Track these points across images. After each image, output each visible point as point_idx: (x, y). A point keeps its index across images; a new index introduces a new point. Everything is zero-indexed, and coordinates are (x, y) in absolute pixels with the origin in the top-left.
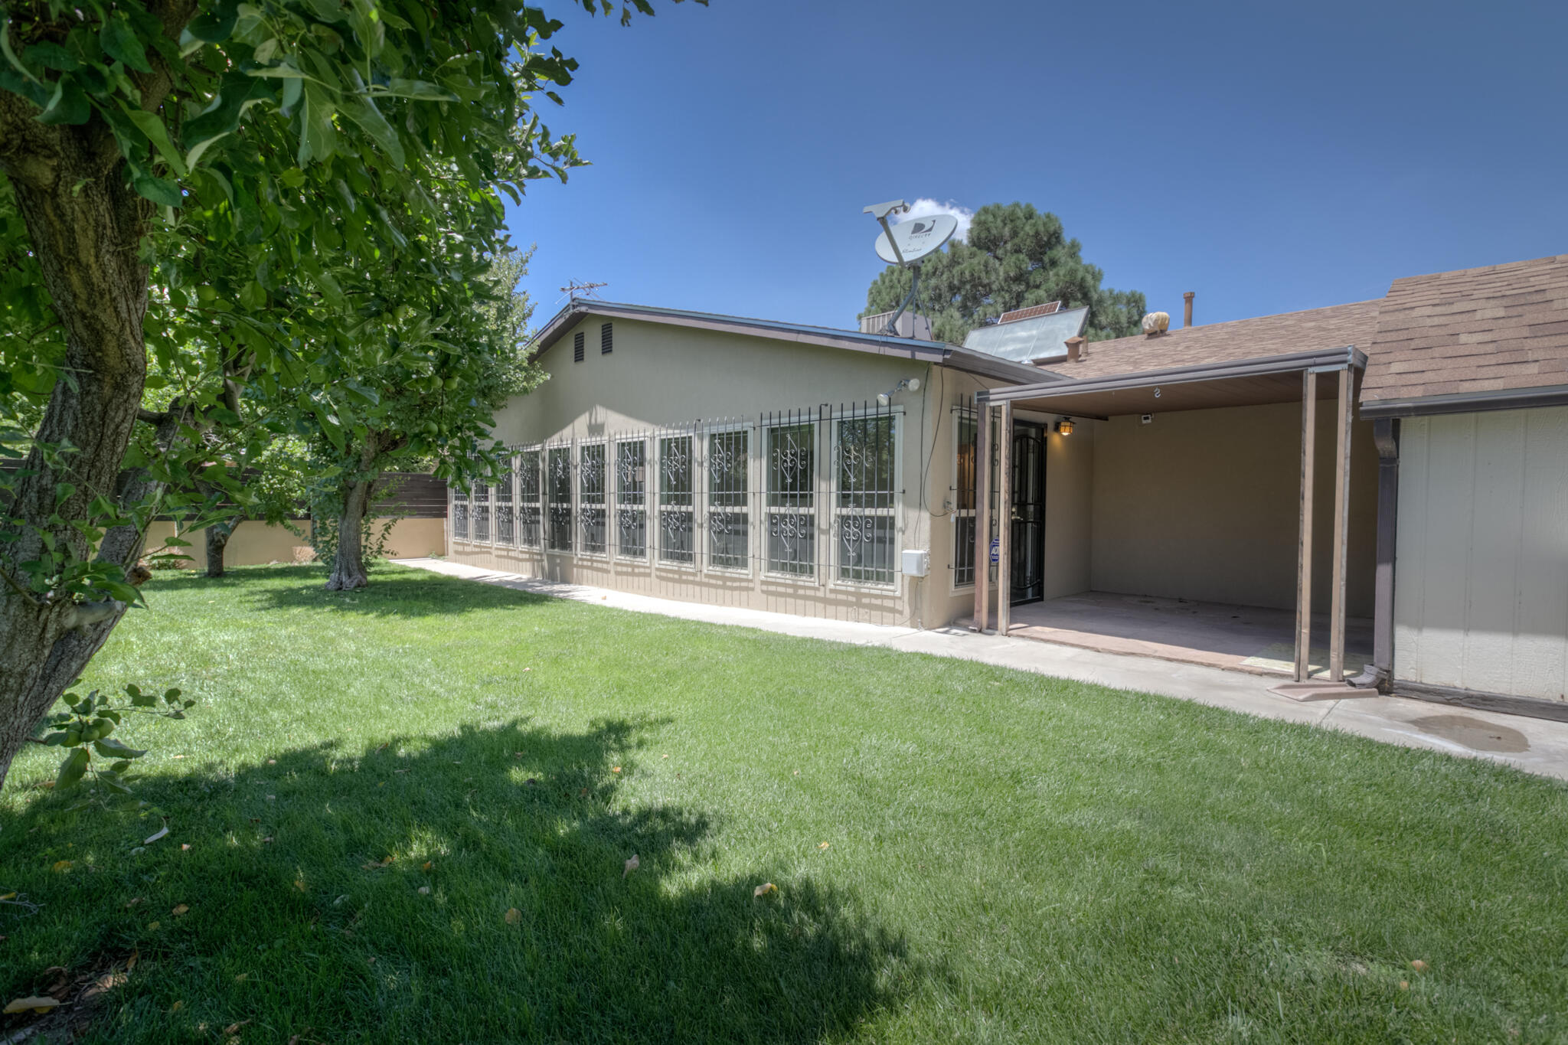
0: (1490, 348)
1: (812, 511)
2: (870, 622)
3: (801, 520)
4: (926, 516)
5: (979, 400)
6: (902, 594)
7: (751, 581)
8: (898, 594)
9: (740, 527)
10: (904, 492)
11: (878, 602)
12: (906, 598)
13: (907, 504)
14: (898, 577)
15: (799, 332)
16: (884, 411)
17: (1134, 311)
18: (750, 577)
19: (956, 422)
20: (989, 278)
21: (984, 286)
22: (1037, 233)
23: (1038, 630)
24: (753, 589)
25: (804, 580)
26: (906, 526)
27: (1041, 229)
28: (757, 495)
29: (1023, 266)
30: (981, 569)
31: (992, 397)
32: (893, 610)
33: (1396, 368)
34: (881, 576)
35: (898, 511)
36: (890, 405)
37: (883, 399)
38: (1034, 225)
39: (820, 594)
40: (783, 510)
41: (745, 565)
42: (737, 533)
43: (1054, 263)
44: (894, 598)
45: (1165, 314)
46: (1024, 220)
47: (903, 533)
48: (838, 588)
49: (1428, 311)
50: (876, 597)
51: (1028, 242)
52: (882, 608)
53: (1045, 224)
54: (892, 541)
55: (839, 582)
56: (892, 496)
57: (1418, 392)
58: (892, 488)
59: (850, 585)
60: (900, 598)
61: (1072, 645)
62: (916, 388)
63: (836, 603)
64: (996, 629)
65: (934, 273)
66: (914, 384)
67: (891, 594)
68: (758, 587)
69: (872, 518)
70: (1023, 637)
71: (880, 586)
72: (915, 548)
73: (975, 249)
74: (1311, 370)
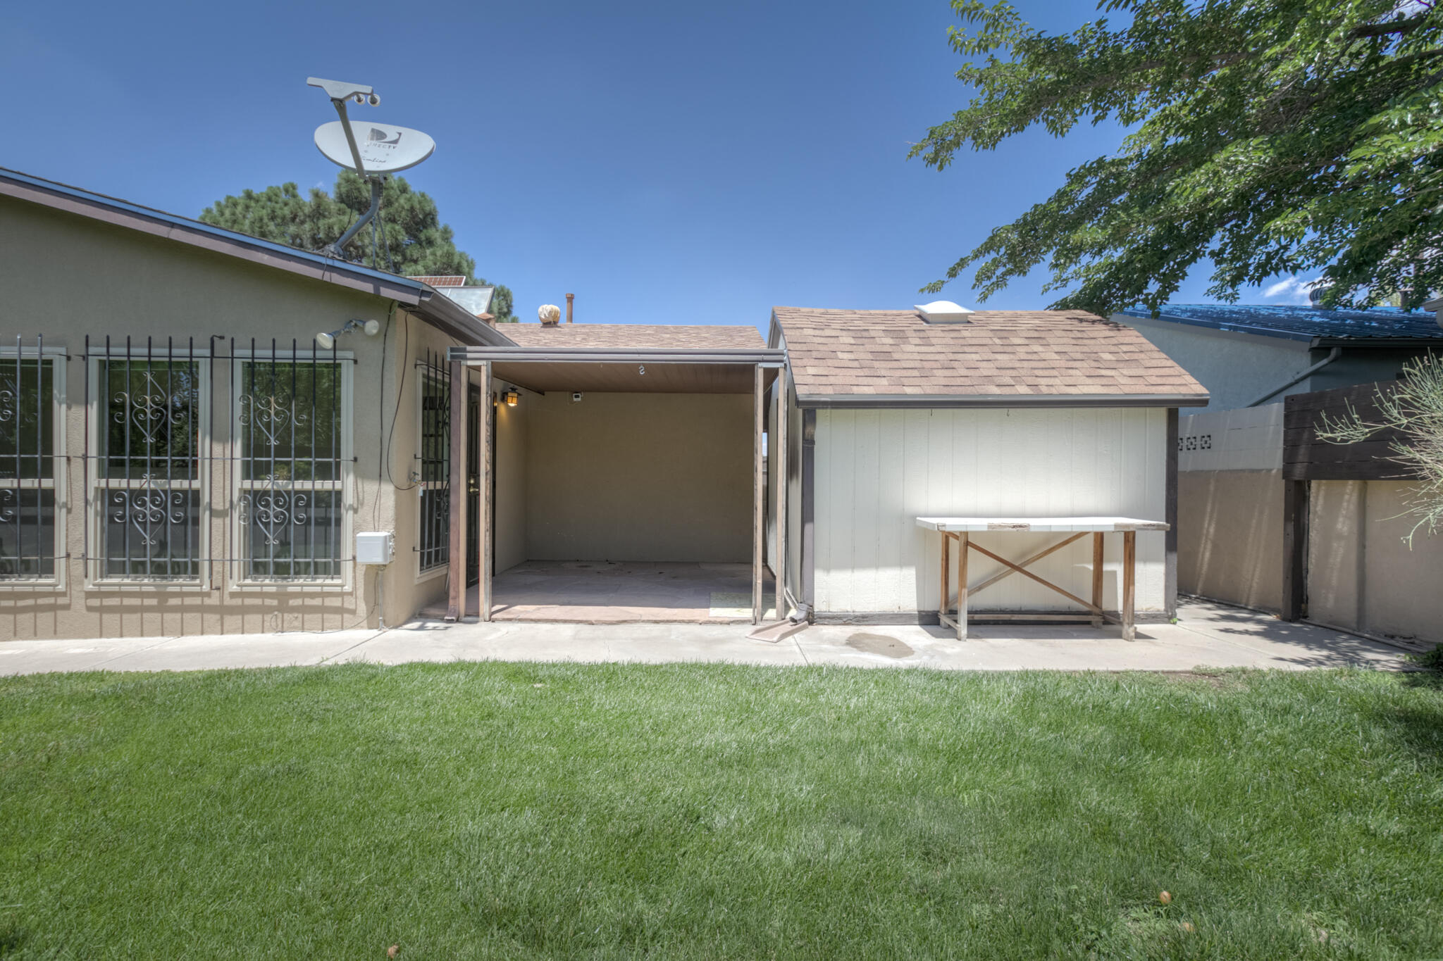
0: (856, 364)
1: (196, 484)
2: (303, 630)
3: (174, 497)
4: (388, 489)
5: (452, 357)
6: (355, 588)
7: (64, 594)
8: (348, 588)
9: (39, 511)
10: (355, 460)
11: (317, 602)
12: (360, 592)
13: (361, 475)
14: (347, 567)
15: (173, 225)
16: (324, 356)
17: (503, 303)
18: (61, 588)
19: (420, 380)
20: (362, 241)
21: (356, 248)
22: (412, 209)
23: (519, 610)
24: (67, 607)
25: (180, 583)
26: (361, 502)
27: (417, 206)
28: (78, 464)
29: (400, 237)
30: (458, 549)
31: (469, 355)
32: (340, 610)
33: (811, 371)
34: (321, 568)
35: (348, 485)
36: (335, 349)
37: (325, 340)
38: (409, 200)
39: (214, 600)
40: (135, 484)
41: (48, 569)
42: (29, 520)
43: (430, 242)
44: (342, 594)
45: (556, 308)
46: (399, 193)
47: (356, 511)
48: (245, 589)
49: (811, 332)
50: (312, 595)
51: (403, 214)
52: (322, 610)
53: (420, 202)
54: (338, 521)
55: (249, 581)
56: (338, 465)
57: (830, 390)
58: (338, 455)
59: (269, 584)
60: (351, 594)
61: (565, 621)
62: (375, 331)
63: (243, 611)
64: (477, 615)
65: (293, 219)
66: (372, 326)
67: (338, 589)
68: (79, 603)
69: (308, 493)
70: (510, 620)
71: (319, 581)
72: (375, 530)
73: (343, 206)
74: (760, 364)
